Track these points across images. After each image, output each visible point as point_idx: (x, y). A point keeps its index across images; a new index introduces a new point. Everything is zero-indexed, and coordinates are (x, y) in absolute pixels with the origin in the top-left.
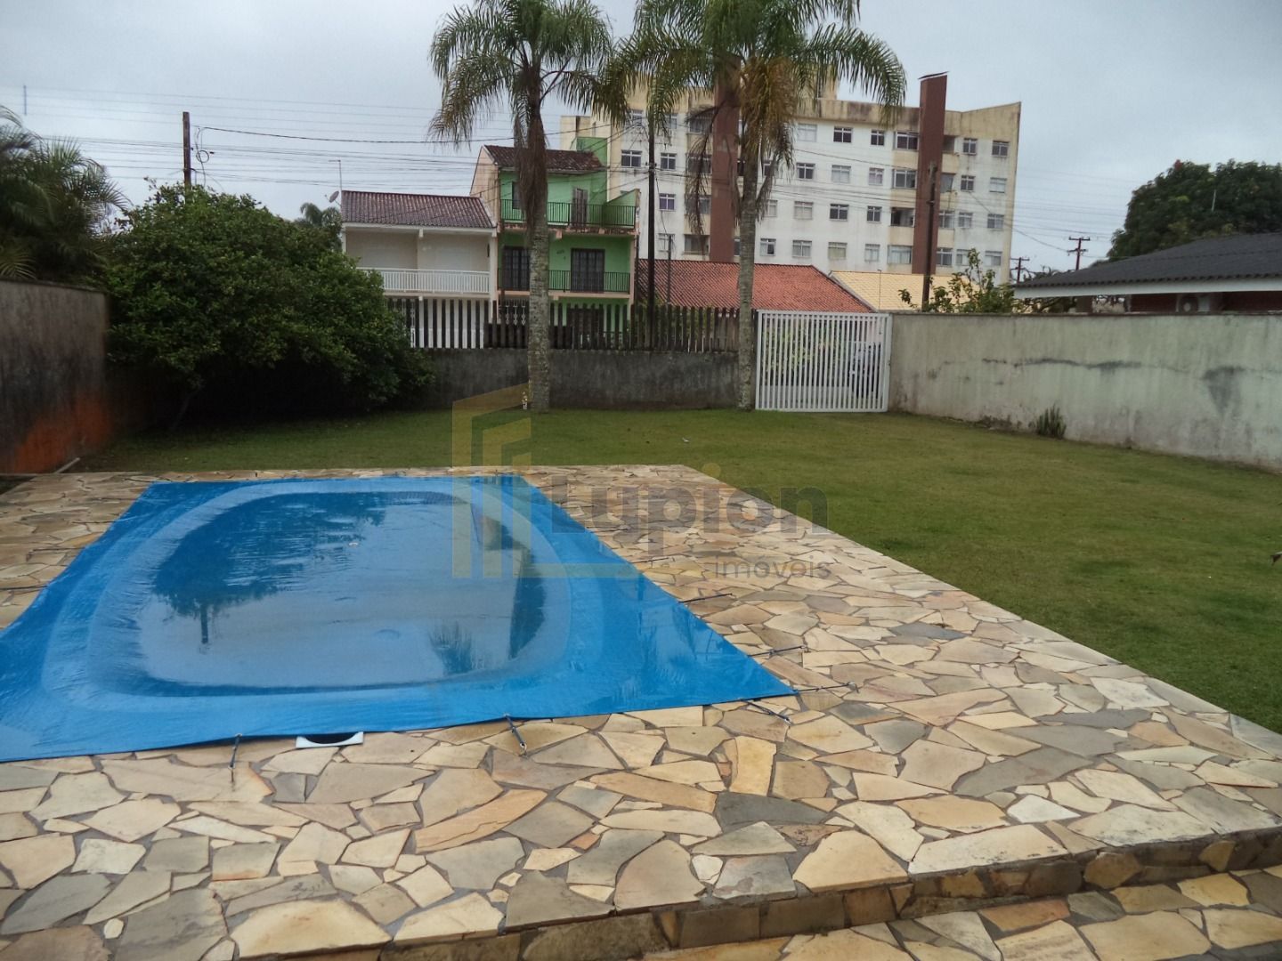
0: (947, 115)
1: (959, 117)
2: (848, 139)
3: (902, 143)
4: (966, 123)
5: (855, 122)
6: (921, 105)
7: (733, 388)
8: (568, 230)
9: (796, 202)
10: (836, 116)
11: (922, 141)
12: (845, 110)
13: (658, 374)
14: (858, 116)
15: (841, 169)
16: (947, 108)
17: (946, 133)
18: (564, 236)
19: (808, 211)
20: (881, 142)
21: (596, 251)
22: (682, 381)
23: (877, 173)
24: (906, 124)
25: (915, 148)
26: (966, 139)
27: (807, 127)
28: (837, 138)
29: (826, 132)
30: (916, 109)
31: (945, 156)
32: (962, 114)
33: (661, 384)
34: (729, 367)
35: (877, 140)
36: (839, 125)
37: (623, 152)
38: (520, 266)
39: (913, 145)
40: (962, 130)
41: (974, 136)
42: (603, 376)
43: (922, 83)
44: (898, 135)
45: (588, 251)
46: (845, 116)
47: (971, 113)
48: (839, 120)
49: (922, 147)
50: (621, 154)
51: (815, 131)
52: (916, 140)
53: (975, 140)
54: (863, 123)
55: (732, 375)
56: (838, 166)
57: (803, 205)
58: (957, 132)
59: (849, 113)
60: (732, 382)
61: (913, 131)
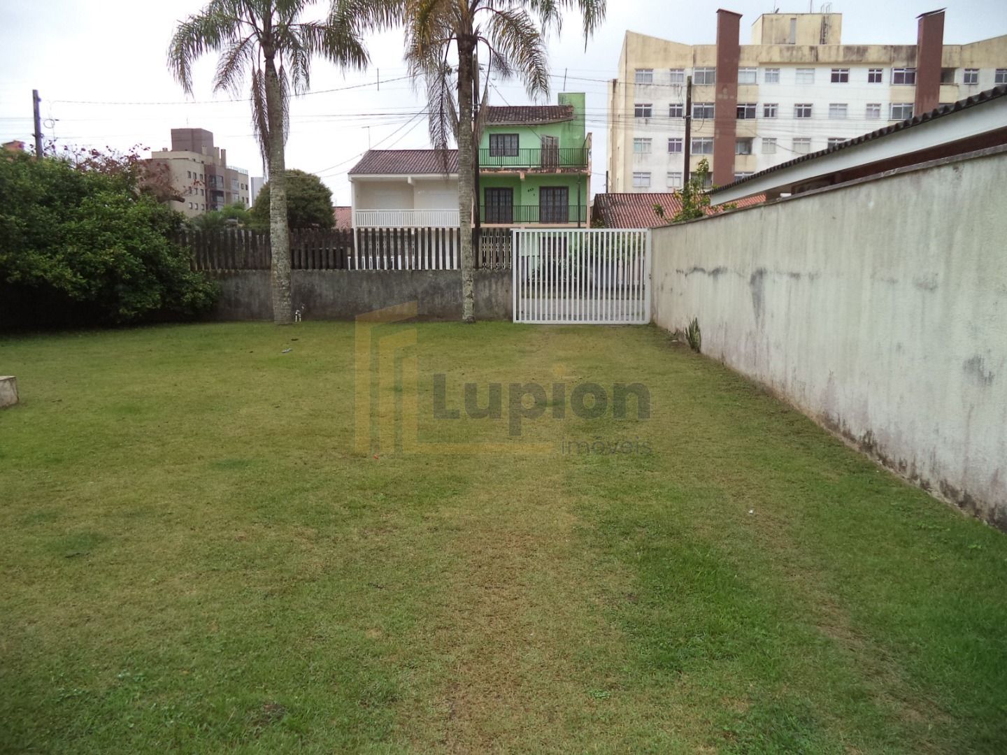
0: (944, 49)
1: (959, 49)
2: (845, 78)
3: (898, 79)
4: (967, 55)
5: (852, 63)
6: (919, 42)
7: (491, 301)
8: (529, 171)
9: (795, 139)
10: (833, 59)
11: (919, 76)
12: (841, 53)
13: (420, 290)
14: (854, 57)
15: (838, 107)
16: (945, 42)
17: (944, 65)
18: (526, 177)
19: (807, 146)
20: (879, 79)
21: (561, 188)
22: (442, 296)
23: (874, 108)
24: (902, 61)
25: (913, 82)
26: (966, 70)
27: (805, 71)
28: (835, 78)
29: (824, 74)
30: (915, 46)
31: (942, 88)
32: (961, 47)
33: (423, 299)
34: (487, 283)
35: (875, 78)
36: (836, 67)
37: (636, 105)
38: (499, 204)
39: (910, 79)
40: (962, 61)
41: (975, 66)
42: (370, 292)
43: (919, 21)
44: (894, 72)
45: (554, 188)
46: (841, 59)
47: (972, 45)
48: (836, 63)
49: (919, 81)
50: (634, 107)
51: (813, 74)
52: (914, 74)
53: (977, 70)
54: (859, 63)
55: (490, 290)
56: (836, 105)
57: (801, 142)
58: (957, 64)
59: (845, 56)
60: (491, 295)
61: (911, 66)
